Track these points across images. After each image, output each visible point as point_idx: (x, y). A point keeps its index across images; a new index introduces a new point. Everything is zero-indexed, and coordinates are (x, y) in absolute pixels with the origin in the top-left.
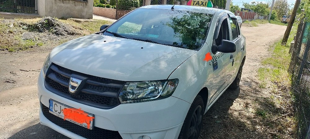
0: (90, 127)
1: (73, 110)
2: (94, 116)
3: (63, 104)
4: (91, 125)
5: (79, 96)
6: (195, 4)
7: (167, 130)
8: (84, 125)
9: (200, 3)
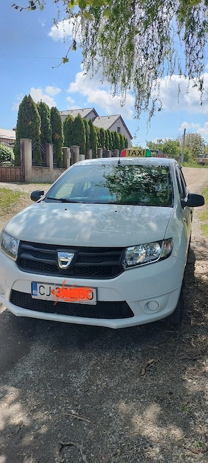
0: (93, 302)
1: (69, 288)
2: (96, 288)
3: (53, 284)
4: (95, 299)
5: (73, 271)
6: (131, 154)
7: (170, 293)
8: (85, 301)
9: (137, 153)
